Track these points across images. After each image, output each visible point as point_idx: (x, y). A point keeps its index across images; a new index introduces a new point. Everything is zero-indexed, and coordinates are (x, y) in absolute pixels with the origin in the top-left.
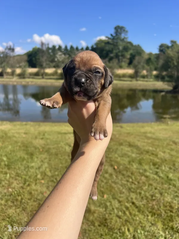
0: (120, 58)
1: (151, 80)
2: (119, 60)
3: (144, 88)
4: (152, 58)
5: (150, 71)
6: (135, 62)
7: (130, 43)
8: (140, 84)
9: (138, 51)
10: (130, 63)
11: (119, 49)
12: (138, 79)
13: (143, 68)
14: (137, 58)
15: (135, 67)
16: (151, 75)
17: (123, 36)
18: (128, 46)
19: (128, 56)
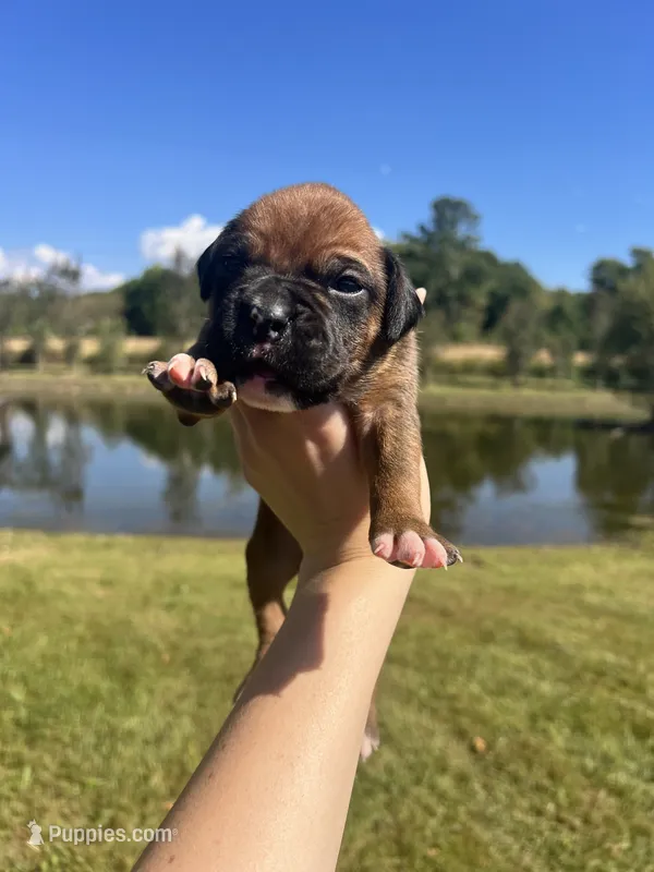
0: (454, 306)
1: (570, 383)
2: (448, 313)
3: (545, 412)
4: (569, 308)
5: (567, 351)
6: (509, 319)
7: (489, 257)
8: (526, 398)
9: (517, 284)
10: (490, 324)
11: (447, 275)
12: (522, 378)
13: (538, 343)
14: (515, 307)
15: (509, 338)
16: (568, 369)
17: (462, 231)
18: (481, 266)
19: (481, 298)
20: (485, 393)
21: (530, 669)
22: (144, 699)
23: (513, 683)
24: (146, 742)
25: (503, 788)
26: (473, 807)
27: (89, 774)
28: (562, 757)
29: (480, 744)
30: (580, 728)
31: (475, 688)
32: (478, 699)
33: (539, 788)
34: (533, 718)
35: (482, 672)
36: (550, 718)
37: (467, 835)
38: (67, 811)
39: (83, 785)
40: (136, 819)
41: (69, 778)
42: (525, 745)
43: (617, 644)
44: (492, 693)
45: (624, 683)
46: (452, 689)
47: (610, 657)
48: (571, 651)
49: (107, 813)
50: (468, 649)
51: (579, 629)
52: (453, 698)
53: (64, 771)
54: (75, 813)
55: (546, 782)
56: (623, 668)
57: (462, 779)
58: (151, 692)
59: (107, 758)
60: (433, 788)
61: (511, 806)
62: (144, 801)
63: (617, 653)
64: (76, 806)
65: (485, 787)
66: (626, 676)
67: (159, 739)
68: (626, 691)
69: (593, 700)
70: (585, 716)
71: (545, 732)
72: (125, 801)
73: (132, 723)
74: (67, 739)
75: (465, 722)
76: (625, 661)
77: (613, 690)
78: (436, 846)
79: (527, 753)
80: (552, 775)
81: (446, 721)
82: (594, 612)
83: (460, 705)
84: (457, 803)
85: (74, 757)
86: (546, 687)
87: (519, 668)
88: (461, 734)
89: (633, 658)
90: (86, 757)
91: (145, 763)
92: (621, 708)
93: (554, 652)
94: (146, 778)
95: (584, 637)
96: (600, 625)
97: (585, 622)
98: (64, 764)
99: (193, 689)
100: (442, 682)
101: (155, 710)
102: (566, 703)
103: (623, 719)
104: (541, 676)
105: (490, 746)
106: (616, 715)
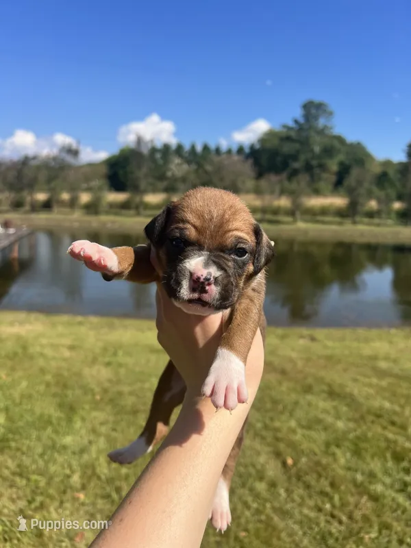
0: (317, 171)
1: (390, 222)
2: (312, 176)
3: (373, 240)
4: (391, 173)
5: (389, 201)
6: (351, 180)
7: (340, 140)
8: (360, 231)
9: (358, 156)
10: (339, 183)
11: (312, 151)
12: (358, 219)
13: (370, 195)
14: (355, 172)
15: (351, 192)
16: (389, 212)
17: (321, 122)
18: (334, 145)
19: (333, 166)
20: (334, 227)
21: (332, 412)
22: (78, 424)
23: (319, 421)
24: (74, 453)
25: (299, 491)
26: (277, 505)
27: (34, 473)
28: (341, 472)
29: (290, 461)
30: (357, 452)
31: (293, 424)
32: (294, 431)
33: (323, 493)
34: (328, 445)
35: (299, 413)
36: (338, 446)
37: (269, 524)
38: (14, 496)
39: (28, 480)
40: (56, 504)
41: (21, 475)
42: (318, 463)
43: (393, 396)
44: (303, 427)
45: (393, 423)
46: (277, 424)
47: (387, 405)
48: (362, 400)
49: (39, 499)
50: (294, 396)
51: (370, 385)
52: (277, 430)
53: (18, 470)
54: (19, 498)
55: (328, 489)
56: (395, 413)
57: (273, 485)
58: (83, 419)
59: (47, 463)
60: (251, 490)
61: (301, 505)
62: (64, 492)
63: (392, 402)
64: (21, 493)
65: (287, 490)
66: (396, 419)
67: (83, 451)
68: (393, 429)
69: (370, 435)
70: (363, 445)
71: (334, 454)
72: (51, 491)
73: (68, 440)
74: (24, 449)
75: (282, 446)
76: (397, 408)
77: (384, 428)
78: (246, 530)
79: (319, 469)
80: (332, 485)
81: (269, 445)
82: (382, 374)
83: (279, 435)
84: (266, 500)
85: (27, 461)
86: (340, 425)
87: (325, 411)
88: (278, 454)
89: (402, 407)
90: (34, 461)
91: (70, 466)
92: (387, 440)
93: (350, 400)
94: (68, 477)
95: (371, 391)
96: (384, 383)
97: (375, 381)
98: (19, 466)
99: (111, 418)
100: (272, 419)
101: (83, 432)
102: (351, 436)
103: (388, 448)
104: (338, 417)
105: (295, 464)
106: (383, 444)
